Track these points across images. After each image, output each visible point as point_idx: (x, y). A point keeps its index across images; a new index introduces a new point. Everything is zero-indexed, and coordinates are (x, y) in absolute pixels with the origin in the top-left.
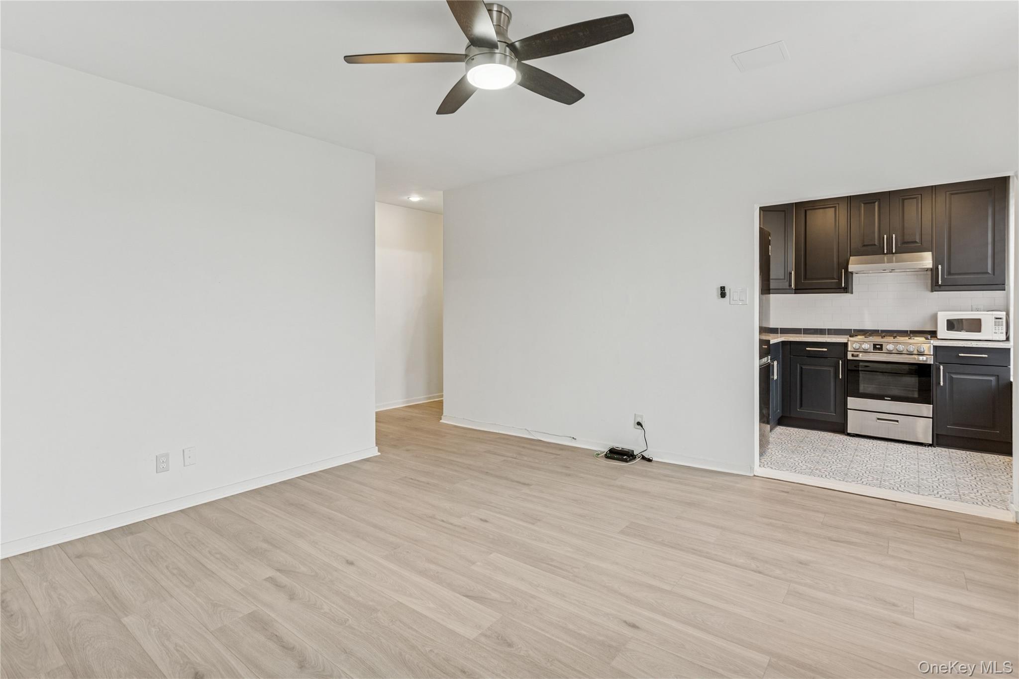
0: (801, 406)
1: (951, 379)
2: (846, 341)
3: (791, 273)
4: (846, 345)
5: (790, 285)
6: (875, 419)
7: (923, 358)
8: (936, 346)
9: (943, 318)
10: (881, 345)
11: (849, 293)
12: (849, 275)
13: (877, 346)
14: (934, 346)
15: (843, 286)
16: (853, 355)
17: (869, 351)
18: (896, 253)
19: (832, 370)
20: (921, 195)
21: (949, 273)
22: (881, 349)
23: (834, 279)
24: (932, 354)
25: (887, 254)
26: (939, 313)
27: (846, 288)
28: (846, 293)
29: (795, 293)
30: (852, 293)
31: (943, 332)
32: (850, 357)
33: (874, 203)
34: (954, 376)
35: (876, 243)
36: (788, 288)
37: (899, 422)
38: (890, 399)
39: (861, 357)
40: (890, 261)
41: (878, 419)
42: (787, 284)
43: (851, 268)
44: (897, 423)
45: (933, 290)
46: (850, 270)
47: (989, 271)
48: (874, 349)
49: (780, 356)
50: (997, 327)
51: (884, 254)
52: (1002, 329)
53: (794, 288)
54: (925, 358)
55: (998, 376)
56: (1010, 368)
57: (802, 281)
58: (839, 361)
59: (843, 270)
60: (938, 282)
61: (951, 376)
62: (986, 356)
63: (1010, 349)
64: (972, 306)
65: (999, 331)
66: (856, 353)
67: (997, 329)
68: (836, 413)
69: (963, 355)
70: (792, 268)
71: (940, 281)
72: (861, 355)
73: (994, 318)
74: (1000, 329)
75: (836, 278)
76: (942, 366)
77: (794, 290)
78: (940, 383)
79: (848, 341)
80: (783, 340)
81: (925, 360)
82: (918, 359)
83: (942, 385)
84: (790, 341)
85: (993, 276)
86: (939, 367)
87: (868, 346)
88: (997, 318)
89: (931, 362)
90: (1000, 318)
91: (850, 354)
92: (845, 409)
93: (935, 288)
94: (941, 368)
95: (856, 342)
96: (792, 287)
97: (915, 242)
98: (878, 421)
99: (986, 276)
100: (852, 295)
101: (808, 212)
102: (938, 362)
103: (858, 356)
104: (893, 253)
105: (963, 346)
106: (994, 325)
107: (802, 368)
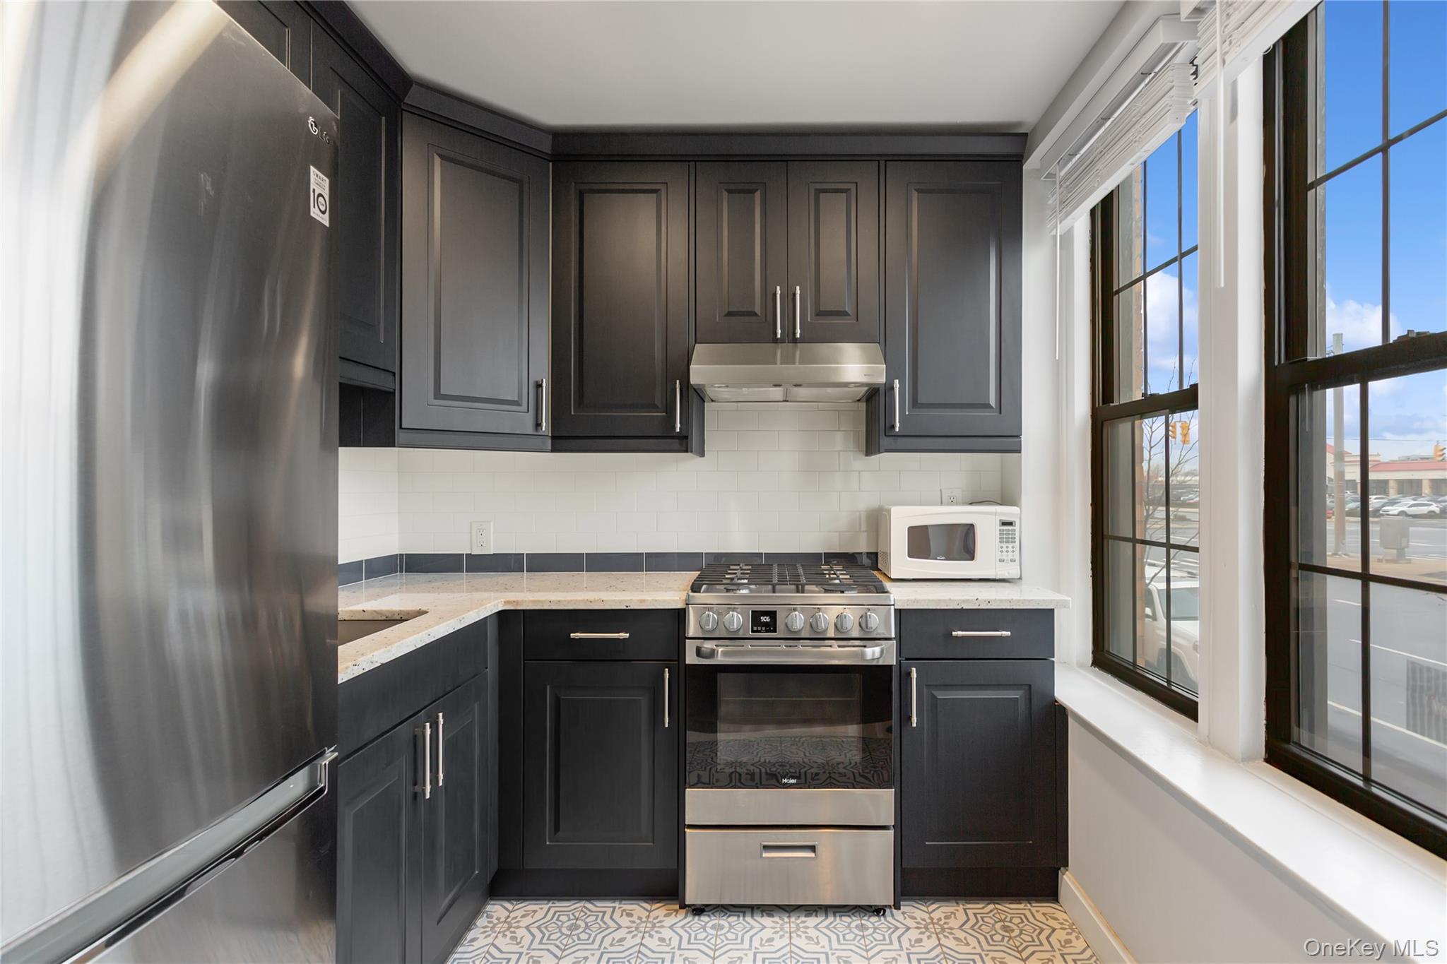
0: (557, 828)
1: (934, 699)
2: (680, 606)
3: (542, 386)
4: (679, 616)
5: (538, 425)
6: (759, 848)
7: (873, 653)
8: (900, 610)
9: (901, 521)
10: (773, 615)
11: (692, 452)
12: (696, 397)
13: (764, 619)
14: (895, 610)
15: (678, 430)
16: (699, 652)
17: (741, 635)
18: (802, 341)
19: (644, 700)
20: (856, 183)
21: (915, 403)
22: (771, 627)
23: (653, 407)
24: (893, 636)
25: (782, 341)
26: (895, 511)
27: (686, 437)
28: (686, 451)
29: (554, 450)
30: (702, 454)
31: (900, 562)
32: (691, 658)
33: (753, 192)
34: (940, 695)
35: (758, 310)
36: (530, 430)
37: (818, 850)
38: (793, 781)
39: (722, 655)
40: (788, 360)
41: (766, 848)
42: (529, 419)
43: (699, 373)
44: (812, 855)
45: (871, 447)
46: (694, 380)
47: (992, 401)
48: (755, 629)
49: (487, 670)
50: (1004, 545)
51: (776, 341)
52: (1013, 551)
53: (550, 435)
54: (877, 650)
55: (1030, 685)
56: (1053, 662)
57: (573, 413)
58: (664, 672)
59: (678, 381)
60: (893, 427)
61: (934, 697)
62: (1009, 633)
63: (1053, 610)
64: (941, 491)
65: (1007, 556)
66: (708, 645)
67: (1004, 549)
68: (654, 843)
69: (960, 633)
70: (542, 371)
71: (898, 425)
72: (720, 650)
73: (998, 523)
74: (1010, 549)
75: (660, 405)
76: (914, 669)
77: (550, 441)
78: (910, 718)
79: (687, 604)
80: (500, 609)
81: (877, 655)
82: (863, 655)
83: (914, 725)
84: (524, 610)
85: (997, 414)
86: (909, 674)
87: (737, 620)
88: (1004, 524)
89: (892, 660)
90: (1010, 524)
91: (690, 647)
92: (679, 827)
93: (885, 441)
94: (914, 675)
95: (708, 607)
96: (544, 429)
97: (844, 314)
98: (765, 855)
99: (986, 413)
100: (702, 458)
101: (587, 197)
102: (907, 659)
103: (712, 654)
104: (795, 341)
105: (959, 607)
106: (998, 540)
107: (557, 700)
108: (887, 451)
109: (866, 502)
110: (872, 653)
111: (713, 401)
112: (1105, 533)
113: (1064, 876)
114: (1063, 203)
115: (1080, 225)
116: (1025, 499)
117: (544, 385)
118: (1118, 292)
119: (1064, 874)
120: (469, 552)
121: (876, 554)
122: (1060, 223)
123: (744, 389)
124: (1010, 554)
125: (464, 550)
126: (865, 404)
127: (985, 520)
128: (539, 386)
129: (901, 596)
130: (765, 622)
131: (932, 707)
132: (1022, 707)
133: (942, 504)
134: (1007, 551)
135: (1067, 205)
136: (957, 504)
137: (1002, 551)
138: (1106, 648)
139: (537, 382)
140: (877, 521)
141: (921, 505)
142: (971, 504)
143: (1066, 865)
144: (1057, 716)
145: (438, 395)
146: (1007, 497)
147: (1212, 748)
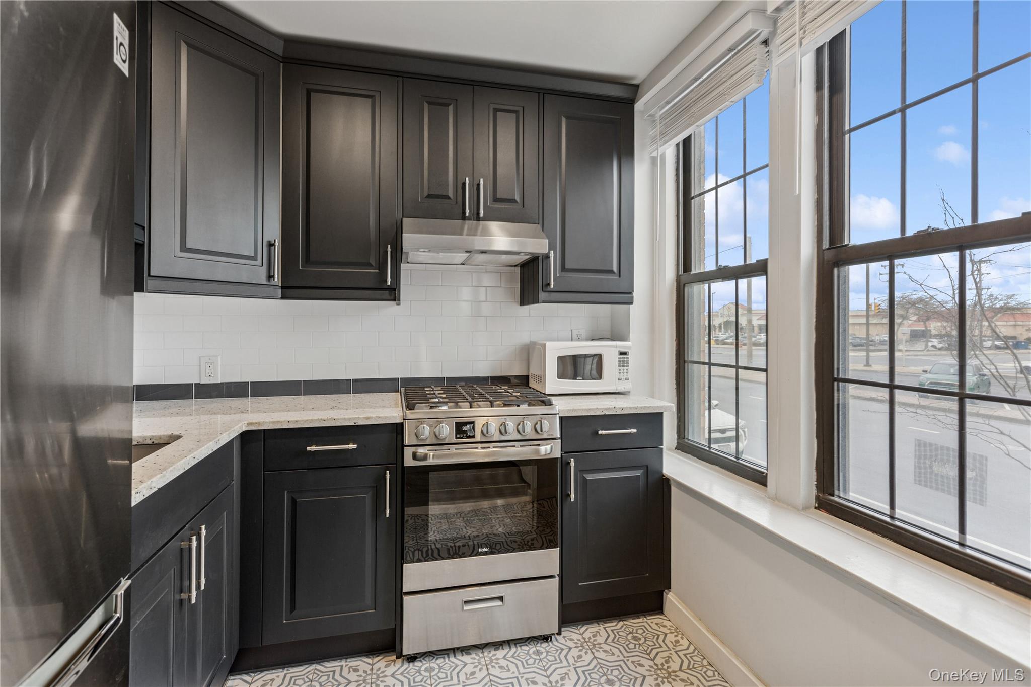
0: (292, 609)
1: (585, 480)
2: (399, 421)
3: (274, 245)
4: (398, 429)
5: (270, 277)
6: (460, 603)
7: (546, 451)
8: (562, 417)
9: (552, 352)
10: (471, 424)
12: (400, 258)
14: (560, 417)
15: (389, 284)
16: (415, 456)
17: (447, 441)
18: (483, 219)
19: (368, 497)
20: (523, 108)
21: (564, 269)
22: (471, 434)
23: (369, 265)
24: (559, 436)
25: (469, 218)
26: (549, 345)
27: (394, 290)
28: (395, 300)
29: (283, 297)
30: (399, 303)
31: (552, 383)
32: (409, 461)
33: (448, 105)
34: (589, 477)
35: (451, 194)
36: (264, 281)
37: (505, 599)
38: (486, 550)
39: (434, 458)
41: (466, 602)
42: (263, 271)
44: (500, 603)
45: (523, 301)
47: (615, 269)
48: (458, 436)
49: (234, 482)
50: (622, 368)
51: (464, 218)
52: (627, 373)
53: (280, 285)
54: (549, 447)
55: (647, 466)
56: (662, 449)
57: (300, 268)
58: (385, 474)
59: (389, 246)
60: (549, 285)
61: (585, 479)
62: (635, 431)
63: (662, 413)
64: (571, 331)
65: (623, 376)
66: (421, 451)
67: (622, 371)
68: (375, 609)
69: (604, 432)
70: (274, 231)
71: (552, 283)
72: (432, 454)
73: (618, 353)
74: (625, 371)
75: (373, 264)
76: (572, 460)
77: (280, 290)
78: (569, 495)
79: (404, 419)
80: (244, 430)
81: (548, 452)
82: (538, 452)
83: (573, 500)
84: (264, 430)
85: (617, 277)
86: (569, 463)
87: (447, 431)
88: (621, 354)
89: (557, 454)
90: (625, 354)
91: (408, 453)
92: (398, 595)
93: (542, 296)
94: (573, 464)
95: (420, 421)
96: (276, 280)
97: (513, 201)
98: (466, 608)
99: (610, 277)
100: (400, 306)
101: (313, 95)
102: (565, 453)
103: (425, 457)
104: (478, 219)
105: (603, 414)
106: (618, 365)
107: (294, 502)
108: (544, 302)
109: (525, 338)
110: (545, 449)
111: (408, 263)
112: (686, 359)
113: (668, 596)
115: (669, 151)
116: (632, 336)
117: (277, 244)
118: (694, 199)
119: (667, 594)
120: (198, 382)
123: (441, 254)
124: (625, 374)
125: (194, 380)
126: (519, 268)
127: (609, 350)
128: (271, 245)
129: (562, 406)
130: (462, 429)
131: (583, 485)
132: (642, 482)
133: (572, 340)
134: (623, 373)
136: (582, 340)
137: (620, 373)
138: (686, 437)
139: (270, 242)
140: (528, 353)
141: (558, 341)
142: (592, 340)
143: (669, 588)
144: (664, 485)
145: (184, 248)
146: (617, 334)
147: (779, 502)
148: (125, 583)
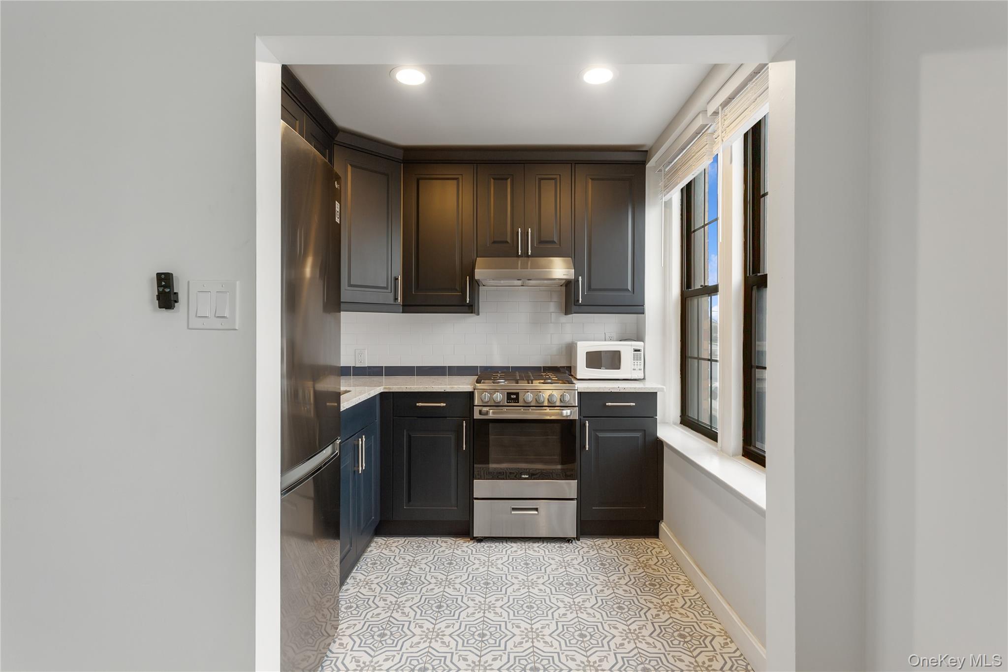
0: (409, 500)
1: (597, 438)
2: (471, 390)
3: (398, 279)
4: (471, 395)
5: (396, 299)
6: (509, 509)
8: (580, 392)
9: (583, 348)
10: (517, 394)
11: (475, 313)
12: (475, 284)
13: (512, 396)
14: (578, 392)
15: (468, 302)
16: (480, 412)
17: (501, 404)
18: (532, 256)
19: (452, 436)
20: (560, 175)
21: (589, 288)
22: (517, 400)
23: (455, 290)
24: (577, 405)
25: (521, 256)
26: (580, 344)
27: (472, 306)
28: (472, 313)
29: (403, 312)
30: (478, 314)
31: (582, 370)
32: (477, 416)
33: (507, 179)
34: (601, 435)
35: (509, 240)
36: (392, 302)
37: (539, 510)
38: (527, 477)
39: (492, 415)
40: (525, 267)
41: (514, 509)
42: (392, 295)
43: (479, 273)
44: (536, 512)
45: (567, 311)
46: (477, 277)
47: (630, 288)
48: (508, 401)
49: (377, 421)
50: (636, 362)
51: (518, 256)
52: (640, 365)
53: (402, 304)
54: (569, 411)
55: (645, 430)
56: (656, 419)
57: (413, 293)
58: (463, 423)
59: (468, 277)
60: (578, 300)
61: (597, 436)
62: (634, 404)
63: (656, 393)
64: (605, 333)
65: (637, 367)
66: (485, 409)
67: (636, 364)
68: (457, 507)
69: (610, 404)
70: (397, 270)
71: (581, 299)
72: (491, 411)
73: (633, 350)
74: (639, 364)
75: (458, 289)
76: (587, 422)
77: (401, 307)
78: (585, 446)
79: (474, 389)
80: (382, 391)
81: (569, 414)
82: (561, 414)
83: (587, 449)
84: (393, 392)
85: (632, 294)
86: (585, 425)
87: (499, 397)
88: (636, 350)
89: (576, 417)
90: (639, 351)
91: (476, 410)
92: (471, 499)
93: (574, 308)
94: (587, 425)
95: (484, 390)
96: (399, 301)
97: (553, 242)
98: (513, 512)
99: (626, 294)
100: (478, 316)
101: (421, 182)
102: (584, 417)
103: (487, 413)
104: (528, 256)
105: (610, 391)
106: (632, 359)
107: (409, 437)
108: (576, 313)
109: (568, 339)
110: (566, 412)
111: (484, 286)
112: (687, 355)
113: (662, 525)
114: (666, 187)
115: (675, 197)
116: (647, 338)
117: (399, 279)
118: (694, 231)
119: (661, 524)
120: (354, 365)
121: (571, 367)
122: (664, 196)
123: (502, 281)
124: (639, 366)
125: (351, 364)
126: (564, 288)
127: (626, 349)
128: (396, 279)
129: (581, 386)
130: (513, 398)
131: (595, 440)
132: (641, 441)
133: (605, 340)
134: (637, 365)
135: (668, 187)
136: (613, 341)
137: (634, 365)
138: (687, 414)
139: (395, 277)
140: (571, 350)
141: (594, 341)
142: (621, 341)
143: (662, 519)
144: (658, 446)
145: (350, 285)
146: (639, 337)
147: (722, 453)
148: (338, 442)
